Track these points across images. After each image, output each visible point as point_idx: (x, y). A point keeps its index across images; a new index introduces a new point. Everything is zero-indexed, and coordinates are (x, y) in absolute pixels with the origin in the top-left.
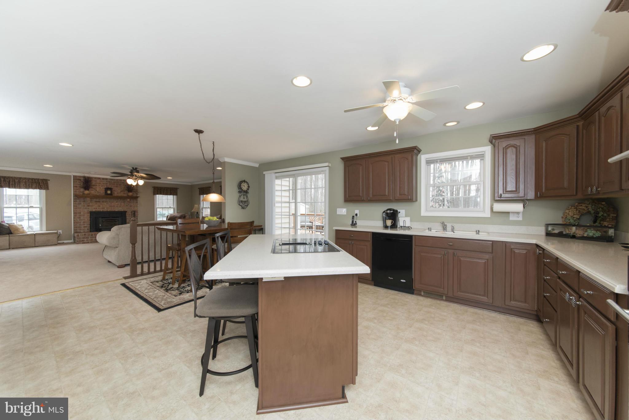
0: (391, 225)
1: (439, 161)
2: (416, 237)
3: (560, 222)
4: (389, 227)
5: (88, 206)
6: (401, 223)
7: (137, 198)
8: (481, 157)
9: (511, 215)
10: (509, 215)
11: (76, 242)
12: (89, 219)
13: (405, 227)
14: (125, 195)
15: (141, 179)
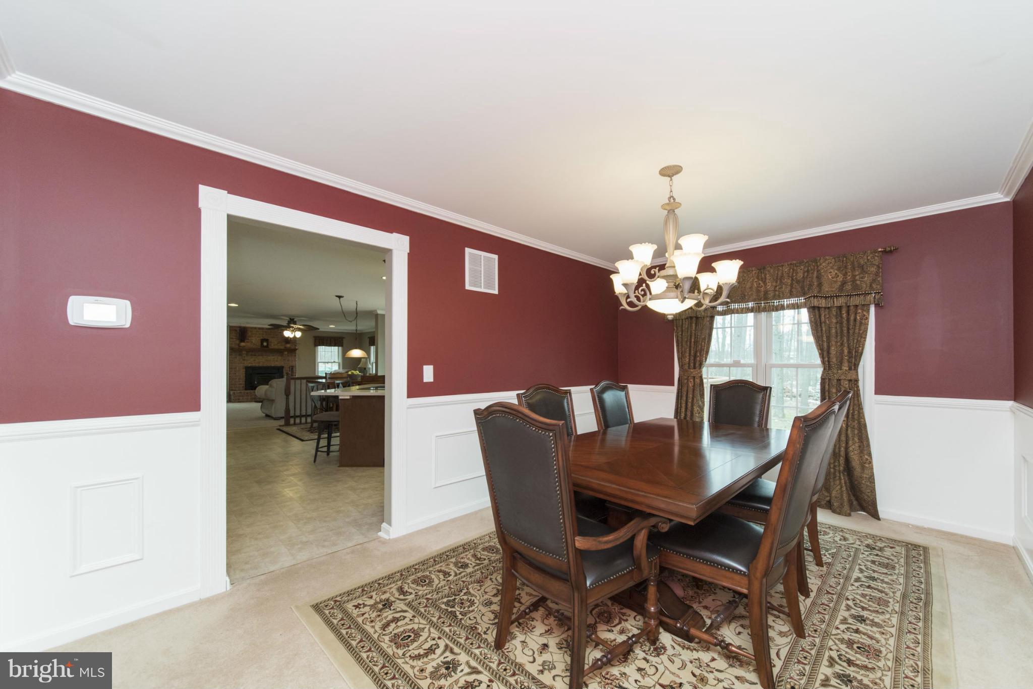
5: (244, 360)
7: (295, 350)
11: (232, 400)
12: (244, 375)
14: (282, 347)
15: (299, 331)
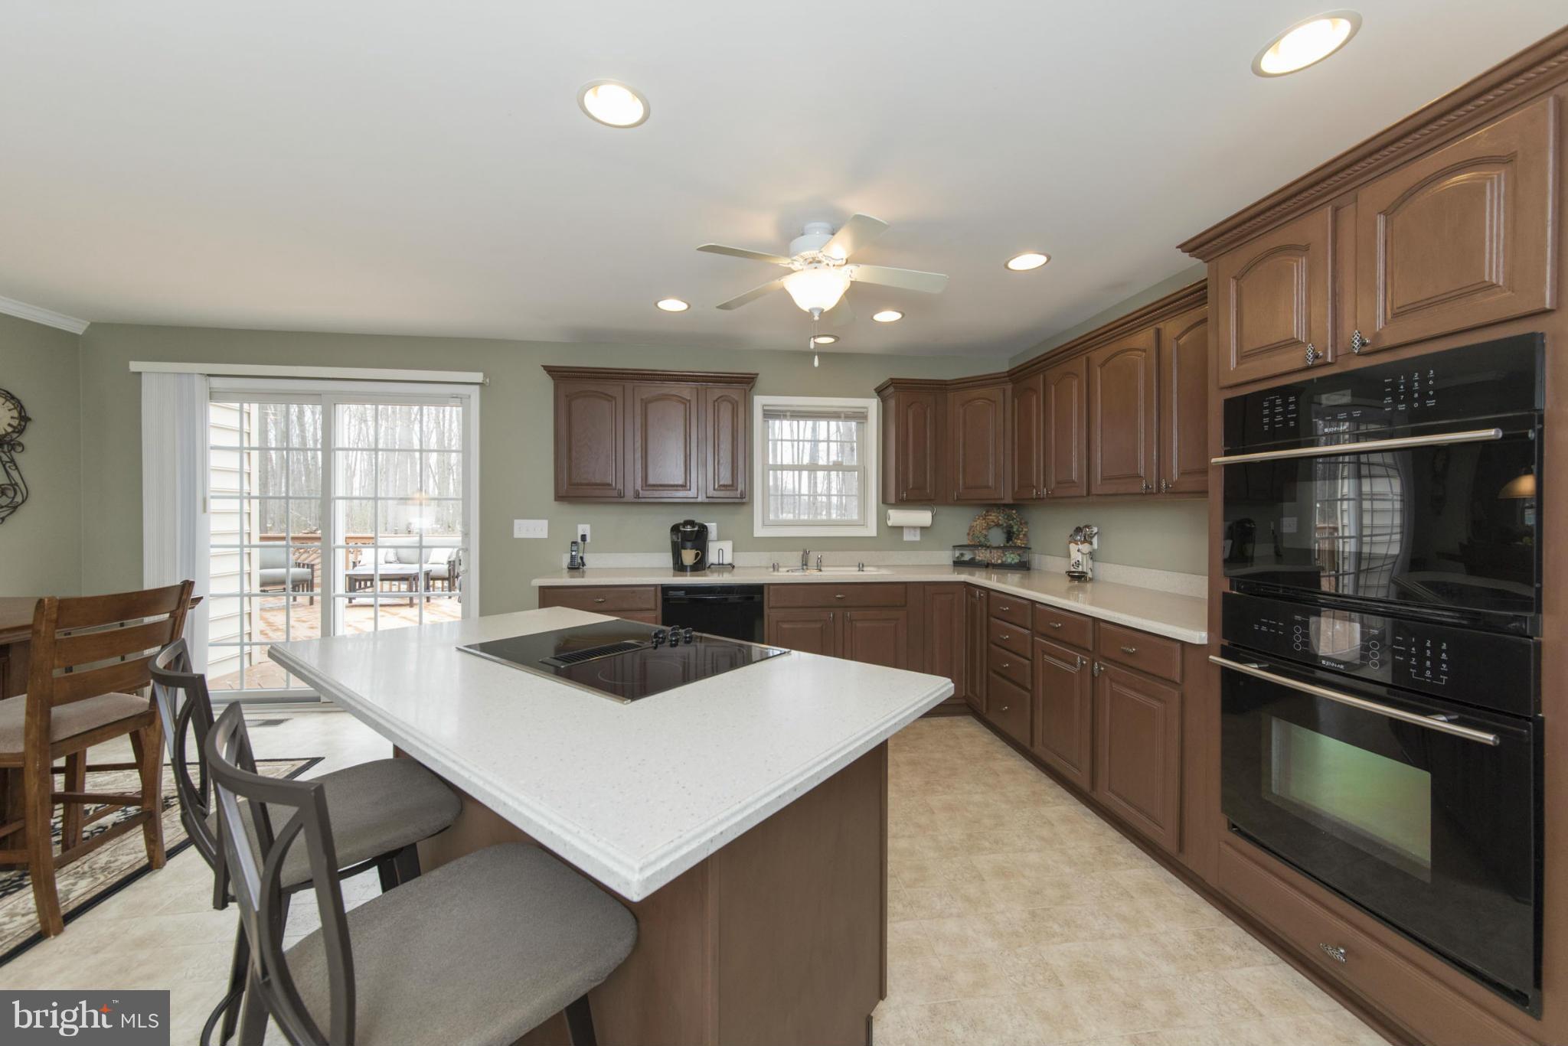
0: (695, 563)
1: (788, 414)
2: (771, 587)
3: (966, 542)
4: (688, 569)
6: (712, 557)
8: (860, 417)
9: (905, 531)
10: (903, 532)
13: (723, 564)
